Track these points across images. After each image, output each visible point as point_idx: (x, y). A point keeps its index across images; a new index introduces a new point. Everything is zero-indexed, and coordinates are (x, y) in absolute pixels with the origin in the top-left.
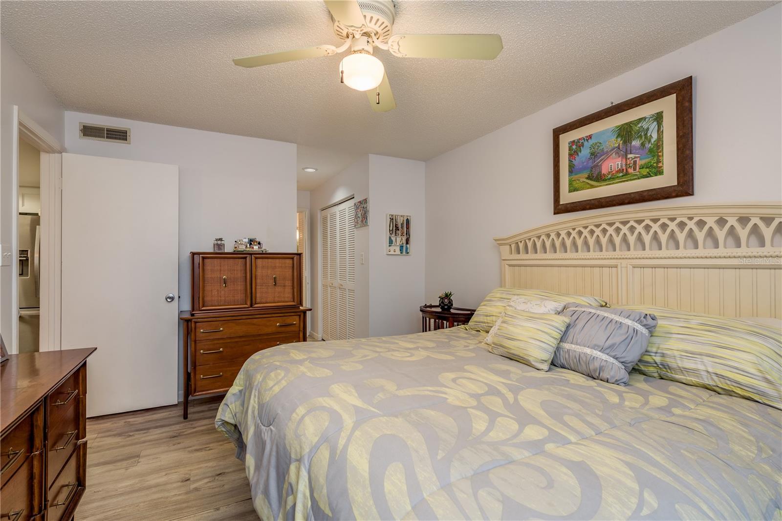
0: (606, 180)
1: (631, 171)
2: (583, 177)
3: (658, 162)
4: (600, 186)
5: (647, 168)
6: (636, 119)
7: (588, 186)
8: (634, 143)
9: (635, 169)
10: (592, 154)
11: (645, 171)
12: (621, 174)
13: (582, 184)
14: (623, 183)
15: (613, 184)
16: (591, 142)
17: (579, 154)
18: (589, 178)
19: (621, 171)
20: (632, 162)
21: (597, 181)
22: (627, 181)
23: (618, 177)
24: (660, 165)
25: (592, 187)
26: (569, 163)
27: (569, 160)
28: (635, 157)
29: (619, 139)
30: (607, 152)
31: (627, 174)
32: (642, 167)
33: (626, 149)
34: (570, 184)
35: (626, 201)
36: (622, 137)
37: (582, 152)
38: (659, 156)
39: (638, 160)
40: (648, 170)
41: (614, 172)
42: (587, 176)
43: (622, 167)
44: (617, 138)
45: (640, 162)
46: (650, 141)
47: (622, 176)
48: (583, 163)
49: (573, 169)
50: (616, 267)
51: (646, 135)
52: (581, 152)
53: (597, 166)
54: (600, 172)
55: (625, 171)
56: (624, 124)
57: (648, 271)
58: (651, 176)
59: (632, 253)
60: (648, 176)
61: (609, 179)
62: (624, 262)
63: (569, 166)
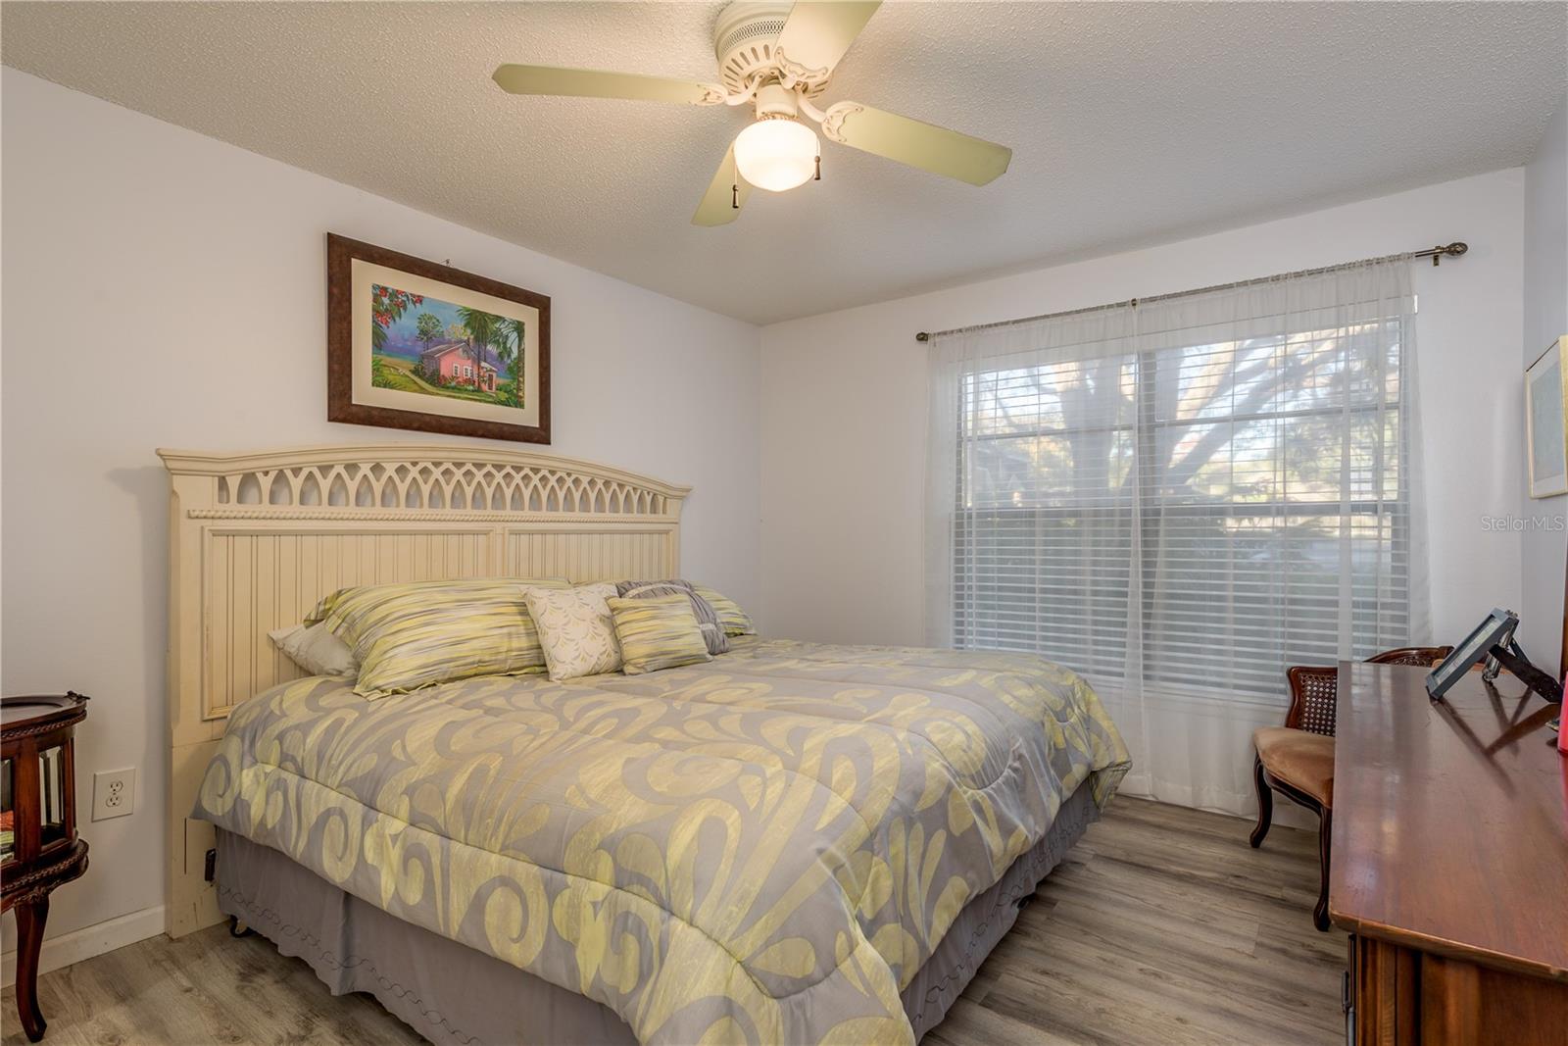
0: (448, 388)
1: (485, 387)
2: (404, 366)
3: (519, 389)
4: (438, 394)
5: (505, 392)
6: (493, 313)
7: (416, 388)
8: (489, 347)
9: (490, 388)
10: (423, 332)
11: (503, 396)
12: (471, 388)
13: (403, 379)
14: (473, 402)
15: (459, 398)
16: (421, 309)
17: (397, 319)
18: (415, 372)
19: (470, 381)
20: (487, 375)
21: (430, 384)
22: (480, 401)
23: (466, 390)
24: (521, 394)
25: (423, 391)
26: (373, 327)
27: (374, 321)
28: (491, 370)
29: (469, 331)
30: (449, 342)
31: (479, 390)
32: (499, 389)
33: (479, 352)
34: (377, 369)
35: (480, 433)
36: (473, 329)
37: (403, 319)
38: (519, 381)
39: (494, 375)
40: (506, 395)
41: (460, 380)
42: (412, 367)
43: (472, 376)
44: (465, 326)
45: (497, 380)
46: (509, 356)
47: (473, 391)
48: (406, 340)
49: (382, 343)
50: (486, 533)
51: (505, 343)
52: (400, 317)
53: (431, 357)
54: (438, 370)
55: (477, 384)
56: (478, 311)
57: (537, 538)
58: (510, 406)
59: (508, 513)
60: (506, 403)
61: (453, 388)
62: (498, 526)
63: (373, 332)
